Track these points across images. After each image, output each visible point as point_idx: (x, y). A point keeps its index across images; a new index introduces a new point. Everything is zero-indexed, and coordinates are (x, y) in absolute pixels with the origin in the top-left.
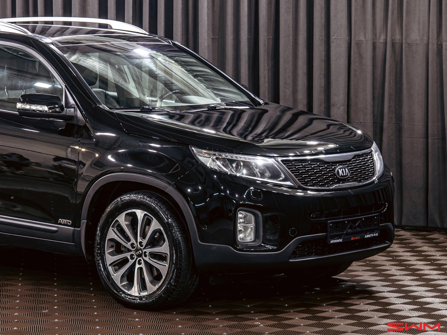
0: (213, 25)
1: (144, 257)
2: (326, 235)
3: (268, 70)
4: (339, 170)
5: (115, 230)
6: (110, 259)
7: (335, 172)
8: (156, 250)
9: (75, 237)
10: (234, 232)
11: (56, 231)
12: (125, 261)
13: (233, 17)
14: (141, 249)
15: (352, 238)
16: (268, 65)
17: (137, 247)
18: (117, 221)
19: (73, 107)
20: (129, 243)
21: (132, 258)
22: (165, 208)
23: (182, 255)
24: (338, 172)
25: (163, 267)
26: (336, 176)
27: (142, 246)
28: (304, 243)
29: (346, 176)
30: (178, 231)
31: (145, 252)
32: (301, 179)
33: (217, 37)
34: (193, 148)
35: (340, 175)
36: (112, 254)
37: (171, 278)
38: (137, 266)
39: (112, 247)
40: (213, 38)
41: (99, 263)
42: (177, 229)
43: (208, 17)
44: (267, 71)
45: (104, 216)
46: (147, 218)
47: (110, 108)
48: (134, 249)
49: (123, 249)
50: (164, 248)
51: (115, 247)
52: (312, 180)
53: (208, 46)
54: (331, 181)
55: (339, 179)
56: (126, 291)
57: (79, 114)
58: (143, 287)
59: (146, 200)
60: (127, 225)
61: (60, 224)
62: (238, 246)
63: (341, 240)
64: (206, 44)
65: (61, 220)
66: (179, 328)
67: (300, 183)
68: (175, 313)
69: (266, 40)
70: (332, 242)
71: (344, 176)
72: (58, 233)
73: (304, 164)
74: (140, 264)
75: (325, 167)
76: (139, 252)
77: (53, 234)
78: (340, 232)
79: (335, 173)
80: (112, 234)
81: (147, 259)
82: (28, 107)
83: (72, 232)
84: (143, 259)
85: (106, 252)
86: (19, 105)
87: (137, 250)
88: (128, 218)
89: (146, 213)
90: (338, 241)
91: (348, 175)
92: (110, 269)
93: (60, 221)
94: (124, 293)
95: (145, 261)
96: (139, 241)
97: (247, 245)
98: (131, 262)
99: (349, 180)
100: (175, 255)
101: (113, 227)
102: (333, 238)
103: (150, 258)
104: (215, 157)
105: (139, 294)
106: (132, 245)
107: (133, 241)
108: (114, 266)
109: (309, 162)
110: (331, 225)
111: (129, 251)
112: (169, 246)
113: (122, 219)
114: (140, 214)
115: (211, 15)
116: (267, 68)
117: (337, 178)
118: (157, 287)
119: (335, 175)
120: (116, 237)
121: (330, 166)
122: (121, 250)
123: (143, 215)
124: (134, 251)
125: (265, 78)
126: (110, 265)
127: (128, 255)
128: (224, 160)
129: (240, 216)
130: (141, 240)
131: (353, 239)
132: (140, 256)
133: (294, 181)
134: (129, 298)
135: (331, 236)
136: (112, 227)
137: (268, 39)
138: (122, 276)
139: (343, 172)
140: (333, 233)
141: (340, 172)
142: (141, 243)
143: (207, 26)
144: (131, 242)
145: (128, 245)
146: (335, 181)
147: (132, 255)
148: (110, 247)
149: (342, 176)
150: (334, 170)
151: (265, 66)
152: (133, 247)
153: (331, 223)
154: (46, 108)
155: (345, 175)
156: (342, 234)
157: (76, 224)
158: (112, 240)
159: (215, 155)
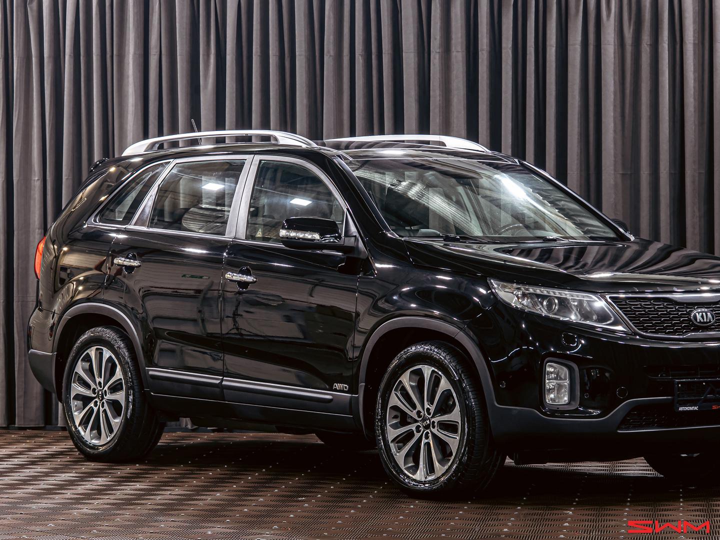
0: (623, 156)
1: (431, 428)
2: (673, 400)
3: (700, 217)
4: (697, 314)
5: (399, 395)
6: (392, 433)
7: (690, 316)
8: (445, 418)
9: (351, 406)
10: (541, 392)
11: (330, 401)
12: (410, 435)
13: (649, 144)
14: (429, 419)
15: (713, 406)
16: (699, 210)
17: (424, 415)
18: (400, 381)
19: (354, 235)
20: (414, 411)
21: (418, 431)
22: (456, 361)
23: (475, 423)
24: (695, 317)
25: (454, 441)
26: (693, 322)
27: (429, 414)
28: (639, 408)
29: (707, 323)
30: (471, 391)
31: (434, 422)
32: (637, 323)
33: (629, 173)
34: (492, 281)
35: (698, 321)
36: (395, 427)
37: (463, 454)
38: (424, 441)
39: (396, 417)
40: (623, 174)
41: (379, 440)
42: (470, 388)
43: (615, 144)
44: (698, 218)
45: (386, 376)
46: (436, 376)
47: (400, 236)
48: (420, 419)
49: (409, 420)
50: (455, 416)
51: (399, 418)
52: (654, 325)
53: (616, 185)
54: (683, 328)
55: (696, 326)
56: (411, 475)
57: (361, 244)
58: (431, 469)
59: (434, 351)
60: (412, 387)
61: (336, 390)
62: (545, 409)
63: (696, 408)
64: (612, 182)
65: (338, 386)
66: (460, 514)
67: (635, 328)
68: (469, 502)
69: (697, 175)
70: (681, 409)
71: (704, 323)
72: (332, 403)
73: (643, 303)
74: (427, 437)
75: (676, 309)
76: (427, 423)
77: (327, 404)
78: (695, 396)
79: (690, 319)
80: (395, 400)
81: (435, 431)
82: (293, 234)
83: (349, 401)
84: (431, 431)
85: (388, 424)
86: (283, 233)
87: (424, 420)
88: (414, 377)
89: (433, 368)
90: (691, 408)
91: (710, 322)
92: (392, 445)
93: (335, 386)
94: (408, 477)
95: (433, 434)
96: (426, 408)
97: (558, 408)
98: (417, 435)
99: (713, 328)
100: (466, 424)
101: (396, 390)
102: (685, 404)
103: (439, 430)
104: (520, 293)
105: (426, 478)
106: (419, 413)
107: (419, 407)
108: (397, 443)
109: (652, 302)
110: (680, 385)
111: (416, 421)
112: (460, 411)
113: (406, 379)
114: (427, 370)
115: (619, 143)
116: (697, 214)
117: (693, 325)
118: (446, 467)
119: (690, 320)
120: (399, 404)
121: (683, 308)
122: (407, 421)
123: (430, 372)
124: (420, 421)
125: (694, 228)
126: (392, 441)
127: (413, 427)
128: (531, 296)
129: (549, 369)
130: (428, 406)
131: (715, 408)
132: (427, 427)
133: (628, 326)
134: (414, 485)
135: (681, 400)
136: (394, 390)
137: (700, 173)
138: (407, 456)
139: (702, 316)
140: (683, 397)
141: (699, 317)
142: (428, 410)
143: (613, 157)
144: (417, 410)
145: (414, 414)
146: (690, 329)
147: (418, 427)
148: (393, 418)
149: (700, 322)
150: (689, 314)
151: (694, 212)
152: (419, 416)
153: (679, 383)
154: (317, 236)
155: (705, 321)
156: (699, 400)
157: (353, 390)
158: (395, 408)
159: (519, 289)
